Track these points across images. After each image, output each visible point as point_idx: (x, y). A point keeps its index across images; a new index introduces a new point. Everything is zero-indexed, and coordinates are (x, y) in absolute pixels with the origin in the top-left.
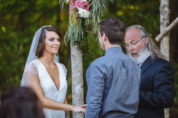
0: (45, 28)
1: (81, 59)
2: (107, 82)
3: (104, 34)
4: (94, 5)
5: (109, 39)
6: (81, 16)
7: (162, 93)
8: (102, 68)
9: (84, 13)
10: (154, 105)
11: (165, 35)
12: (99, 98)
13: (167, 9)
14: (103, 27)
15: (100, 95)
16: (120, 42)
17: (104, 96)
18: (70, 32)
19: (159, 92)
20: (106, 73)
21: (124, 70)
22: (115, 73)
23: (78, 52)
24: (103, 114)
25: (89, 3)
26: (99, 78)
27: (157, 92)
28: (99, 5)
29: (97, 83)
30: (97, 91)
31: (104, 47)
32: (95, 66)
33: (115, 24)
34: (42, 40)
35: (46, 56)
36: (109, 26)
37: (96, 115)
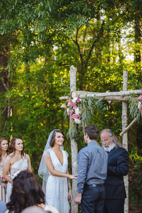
0: (55, 131)
1: (77, 147)
2: (89, 161)
3: (87, 134)
4: (83, 117)
5: (89, 137)
6: (76, 123)
7: (122, 167)
8: (86, 153)
9: (77, 121)
10: (117, 174)
11: (125, 132)
12: (85, 171)
13: (125, 117)
14: (86, 130)
15: (86, 169)
16: (95, 139)
17: (88, 170)
18: (70, 132)
19: (120, 167)
20: (88, 156)
21: (98, 154)
22: (93, 156)
23: (75, 143)
24: (87, 180)
25: (80, 115)
26: (84, 159)
27: (119, 167)
28: (86, 117)
29: (83, 162)
30: (84, 166)
31: (87, 142)
32: (82, 152)
33: (93, 129)
34: (53, 137)
35: (56, 147)
36: (90, 130)
37: (83, 180)
